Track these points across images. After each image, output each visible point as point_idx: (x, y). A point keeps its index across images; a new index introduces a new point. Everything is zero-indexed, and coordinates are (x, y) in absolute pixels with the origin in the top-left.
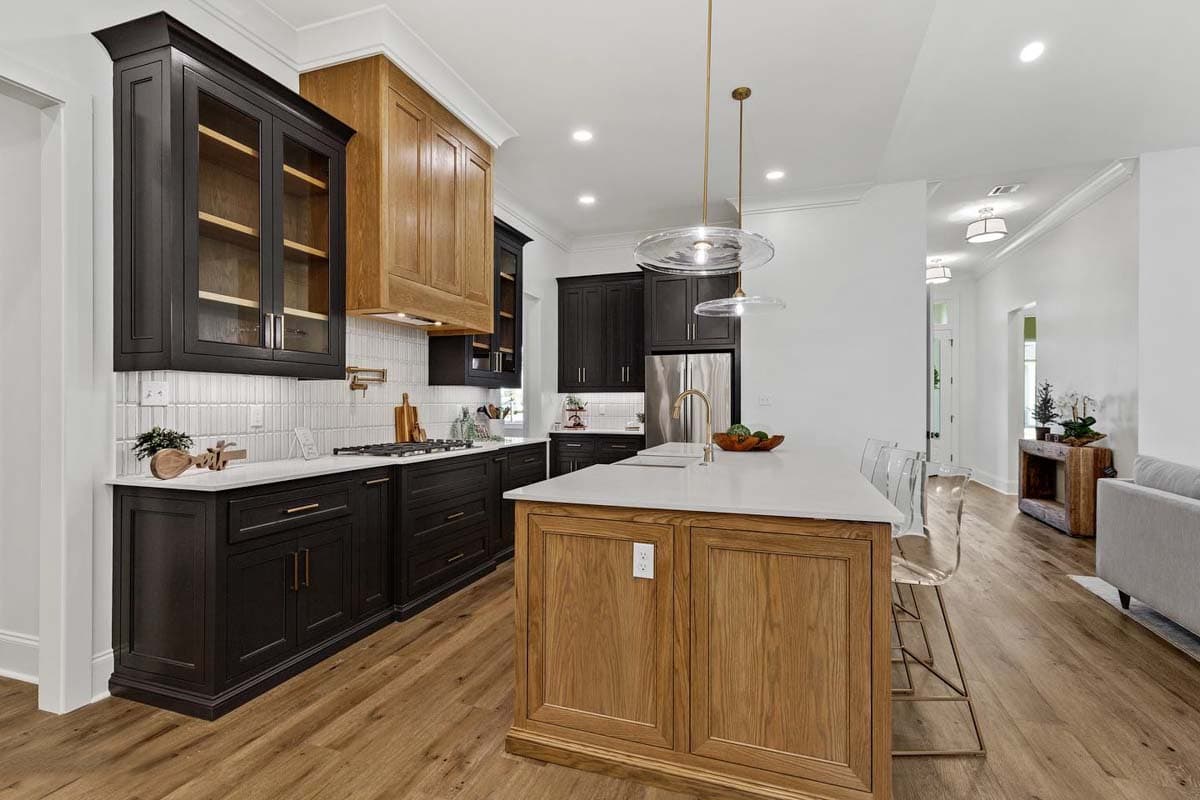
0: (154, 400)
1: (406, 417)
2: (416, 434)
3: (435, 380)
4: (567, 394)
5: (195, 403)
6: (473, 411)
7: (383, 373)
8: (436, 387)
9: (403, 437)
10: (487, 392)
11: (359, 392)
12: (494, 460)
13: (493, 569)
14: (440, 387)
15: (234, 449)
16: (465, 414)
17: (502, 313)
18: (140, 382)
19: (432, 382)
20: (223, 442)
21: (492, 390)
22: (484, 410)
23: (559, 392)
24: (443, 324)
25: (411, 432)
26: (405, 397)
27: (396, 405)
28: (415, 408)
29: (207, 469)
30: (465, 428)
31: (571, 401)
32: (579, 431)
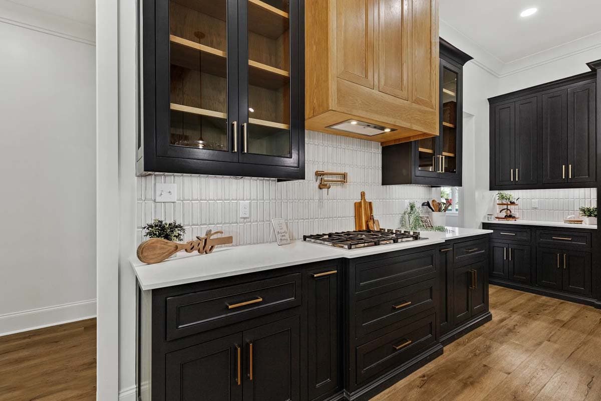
0: (165, 198)
1: (363, 209)
2: (371, 224)
3: (387, 180)
4: (497, 192)
5: (197, 200)
6: (418, 205)
7: (344, 176)
8: (388, 186)
9: (361, 226)
10: (430, 191)
11: (325, 190)
12: (440, 251)
13: (440, 352)
14: (391, 186)
15: (219, 236)
16: (412, 207)
17: (445, 124)
18: (155, 184)
19: (384, 183)
20: (210, 231)
21: (434, 189)
22: (428, 204)
23: (490, 190)
24: (392, 130)
25: (367, 222)
26: (363, 195)
27: (356, 201)
28: (370, 203)
29: (195, 252)
30: (412, 219)
31: (502, 197)
32: (511, 222)
